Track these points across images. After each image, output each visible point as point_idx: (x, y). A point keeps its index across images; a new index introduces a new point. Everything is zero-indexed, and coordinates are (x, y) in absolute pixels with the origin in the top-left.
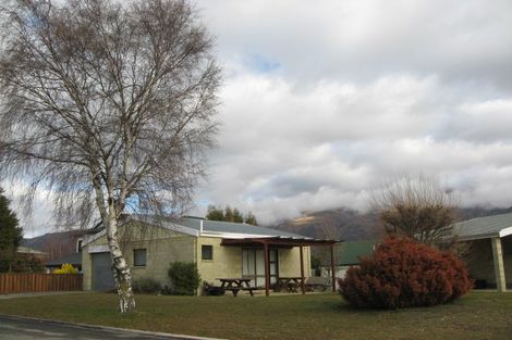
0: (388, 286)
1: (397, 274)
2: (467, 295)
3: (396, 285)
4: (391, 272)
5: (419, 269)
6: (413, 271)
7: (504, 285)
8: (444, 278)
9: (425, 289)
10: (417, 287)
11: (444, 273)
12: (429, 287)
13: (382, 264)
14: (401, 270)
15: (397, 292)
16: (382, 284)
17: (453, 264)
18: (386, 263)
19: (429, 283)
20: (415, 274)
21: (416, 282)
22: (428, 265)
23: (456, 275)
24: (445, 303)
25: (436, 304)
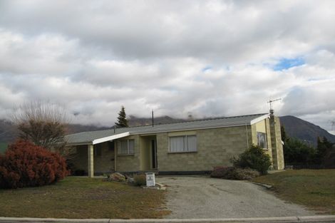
0: (12, 173)
1: (19, 165)
2: (65, 179)
3: (18, 173)
4: (16, 163)
5: (34, 162)
6: (30, 163)
7: (92, 174)
8: (50, 169)
9: (37, 175)
10: (31, 174)
11: (50, 165)
12: (39, 174)
13: (10, 158)
14: (22, 163)
15: (18, 177)
16: (9, 171)
17: (58, 159)
18: (13, 158)
19: (40, 171)
20: (31, 166)
21: (31, 171)
22: (41, 160)
23: (59, 167)
24: (50, 184)
25: (44, 185)
